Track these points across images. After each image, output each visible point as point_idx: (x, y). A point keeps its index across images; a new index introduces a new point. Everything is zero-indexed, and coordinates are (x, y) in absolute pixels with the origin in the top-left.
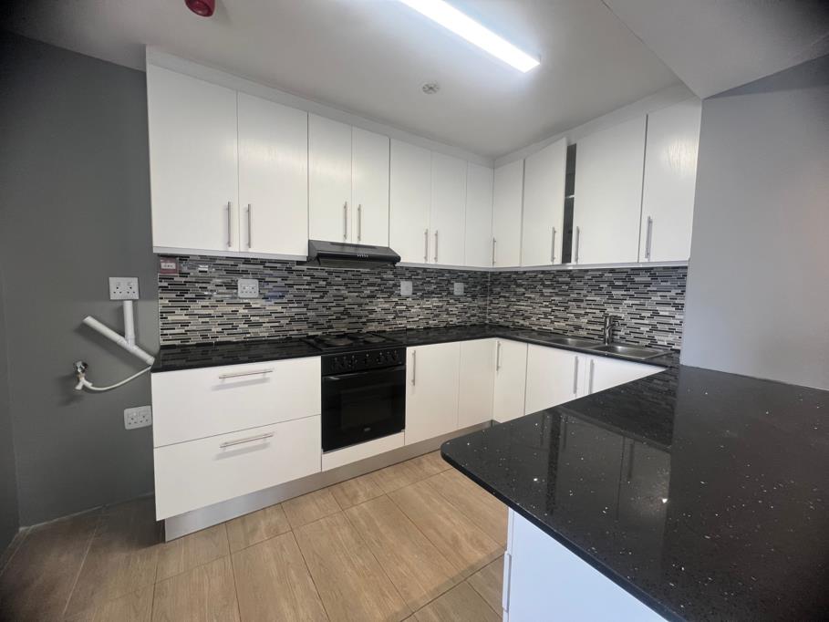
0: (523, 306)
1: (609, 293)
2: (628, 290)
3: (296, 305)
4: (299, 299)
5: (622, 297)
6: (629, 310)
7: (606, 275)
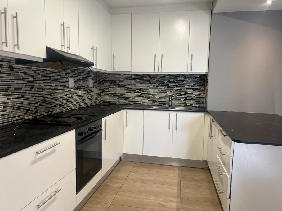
0: (124, 92)
1: (168, 85)
2: (175, 83)
3: (16, 96)
4: (18, 92)
5: (173, 87)
6: (176, 92)
7: (166, 77)
